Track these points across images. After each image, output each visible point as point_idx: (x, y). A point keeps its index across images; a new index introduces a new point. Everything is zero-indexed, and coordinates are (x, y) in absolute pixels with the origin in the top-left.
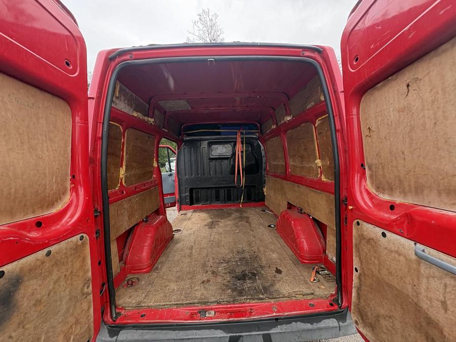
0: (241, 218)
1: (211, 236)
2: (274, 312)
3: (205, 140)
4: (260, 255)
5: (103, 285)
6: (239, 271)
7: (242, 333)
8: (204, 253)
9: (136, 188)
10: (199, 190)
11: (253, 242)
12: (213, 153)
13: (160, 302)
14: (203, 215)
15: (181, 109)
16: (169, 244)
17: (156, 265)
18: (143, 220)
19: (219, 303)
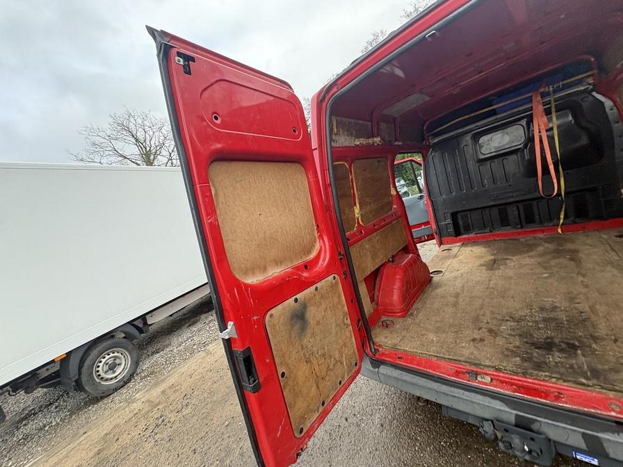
0: (558, 253)
1: (490, 280)
2: (614, 410)
3: (466, 133)
4: (594, 318)
5: (359, 321)
6: (540, 336)
7: (539, 417)
8: (478, 303)
9: (374, 226)
10: (468, 213)
11: (581, 296)
12: (484, 150)
13: (417, 349)
14: (478, 250)
15: (415, 105)
16: (426, 289)
17: (411, 311)
18: (389, 261)
19: (498, 370)
